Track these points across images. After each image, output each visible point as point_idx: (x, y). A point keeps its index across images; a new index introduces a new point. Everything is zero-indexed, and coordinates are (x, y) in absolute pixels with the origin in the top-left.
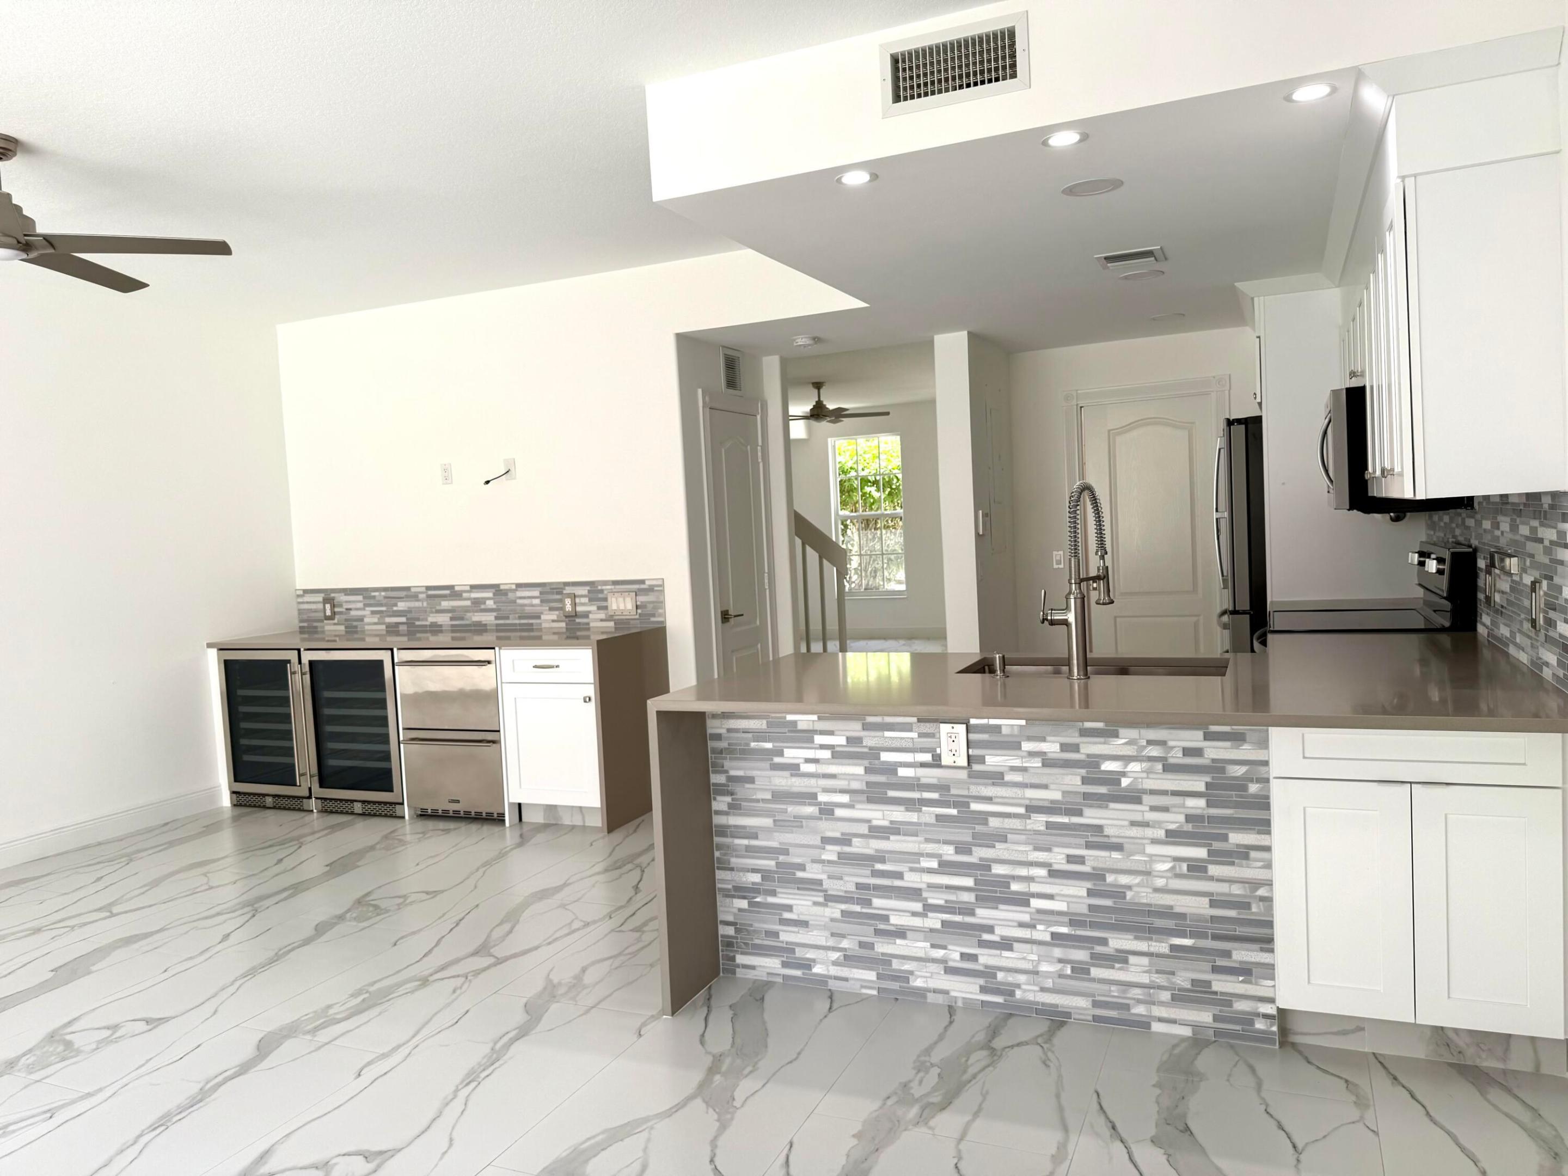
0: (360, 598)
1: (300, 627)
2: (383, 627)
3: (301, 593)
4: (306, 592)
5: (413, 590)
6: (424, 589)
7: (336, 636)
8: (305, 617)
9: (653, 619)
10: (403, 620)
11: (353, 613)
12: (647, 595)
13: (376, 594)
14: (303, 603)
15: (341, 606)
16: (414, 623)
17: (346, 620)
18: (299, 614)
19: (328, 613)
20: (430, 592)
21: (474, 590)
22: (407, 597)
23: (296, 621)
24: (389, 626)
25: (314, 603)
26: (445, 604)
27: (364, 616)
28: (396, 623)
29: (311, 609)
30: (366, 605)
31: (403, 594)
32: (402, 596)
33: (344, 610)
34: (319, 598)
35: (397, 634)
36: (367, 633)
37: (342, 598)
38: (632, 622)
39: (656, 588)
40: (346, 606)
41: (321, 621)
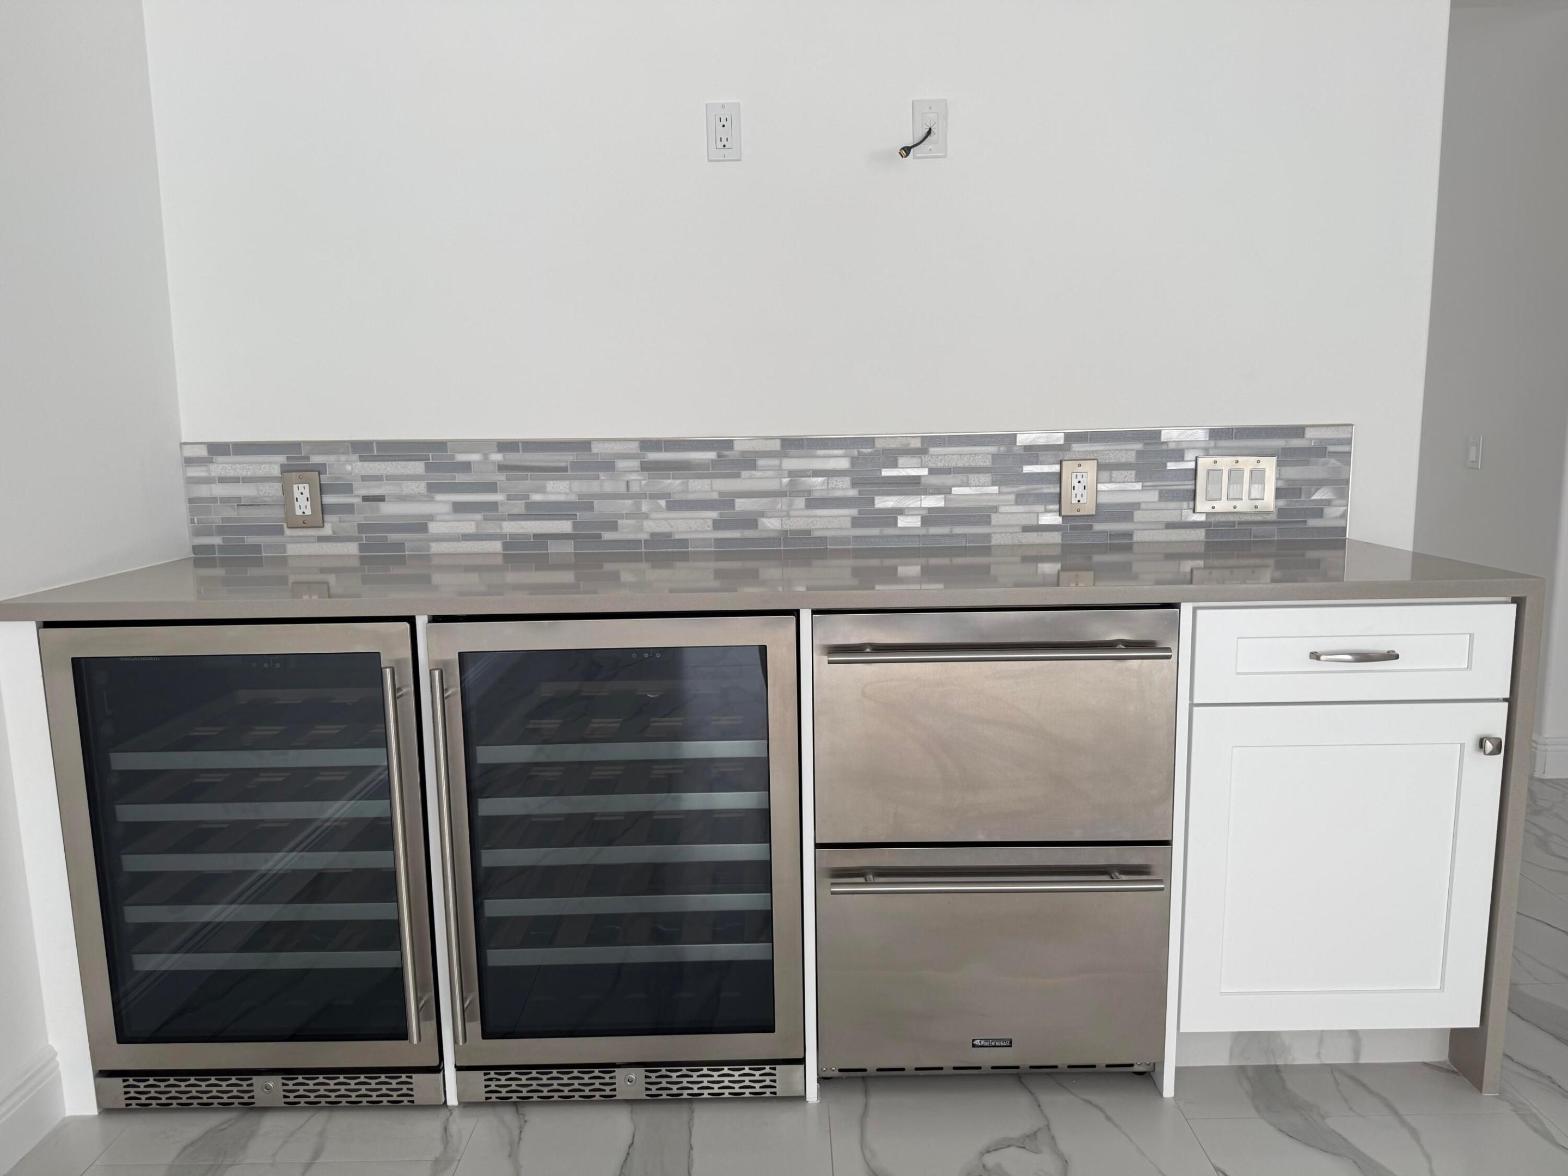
0: (418, 467)
1: (196, 549)
2: (497, 546)
3: (203, 452)
4: (217, 449)
5: (596, 449)
6: (634, 448)
7: (323, 570)
8: (217, 516)
9: (1313, 523)
10: (565, 526)
11: (388, 509)
12: (1307, 463)
13: (474, 457)
14: (208, 481)
15: (347, 488)
16: (600, 536)
17: (362, 528)
18: (192, 511)
19: (303, 507)
20: (653, 456)
21: (793, 452)
22: (577, 466)
23: (185, 530)
24: (511, 543)
25: (247, 480)
26: (700, 488)
27: (431, 518)
28: (536, 536)
29: (239, 499)
30: (434, 488)
31: (566, 458)
32: (563, 464)
33: (357, 501)
34: (272, 465)
35: (543, 563)
36: (435, 561)
37: (354, 467)
38: (1254, 528)
39: (1331, 448)
40: (363, 490)
41: (279, 531)
